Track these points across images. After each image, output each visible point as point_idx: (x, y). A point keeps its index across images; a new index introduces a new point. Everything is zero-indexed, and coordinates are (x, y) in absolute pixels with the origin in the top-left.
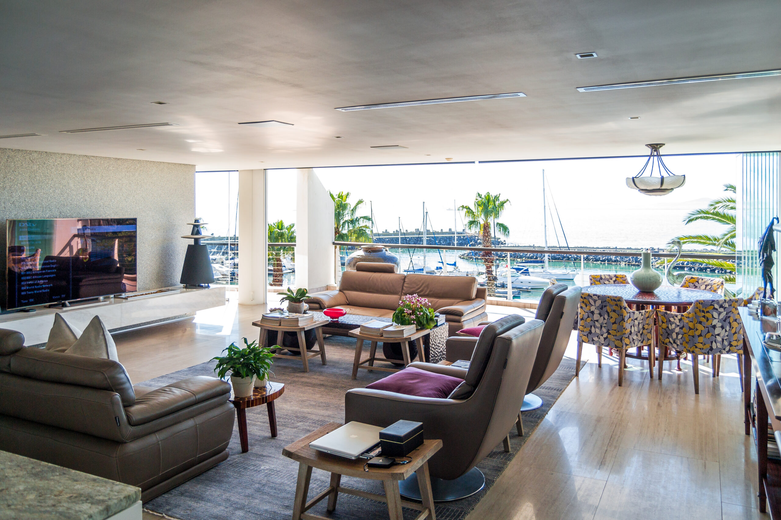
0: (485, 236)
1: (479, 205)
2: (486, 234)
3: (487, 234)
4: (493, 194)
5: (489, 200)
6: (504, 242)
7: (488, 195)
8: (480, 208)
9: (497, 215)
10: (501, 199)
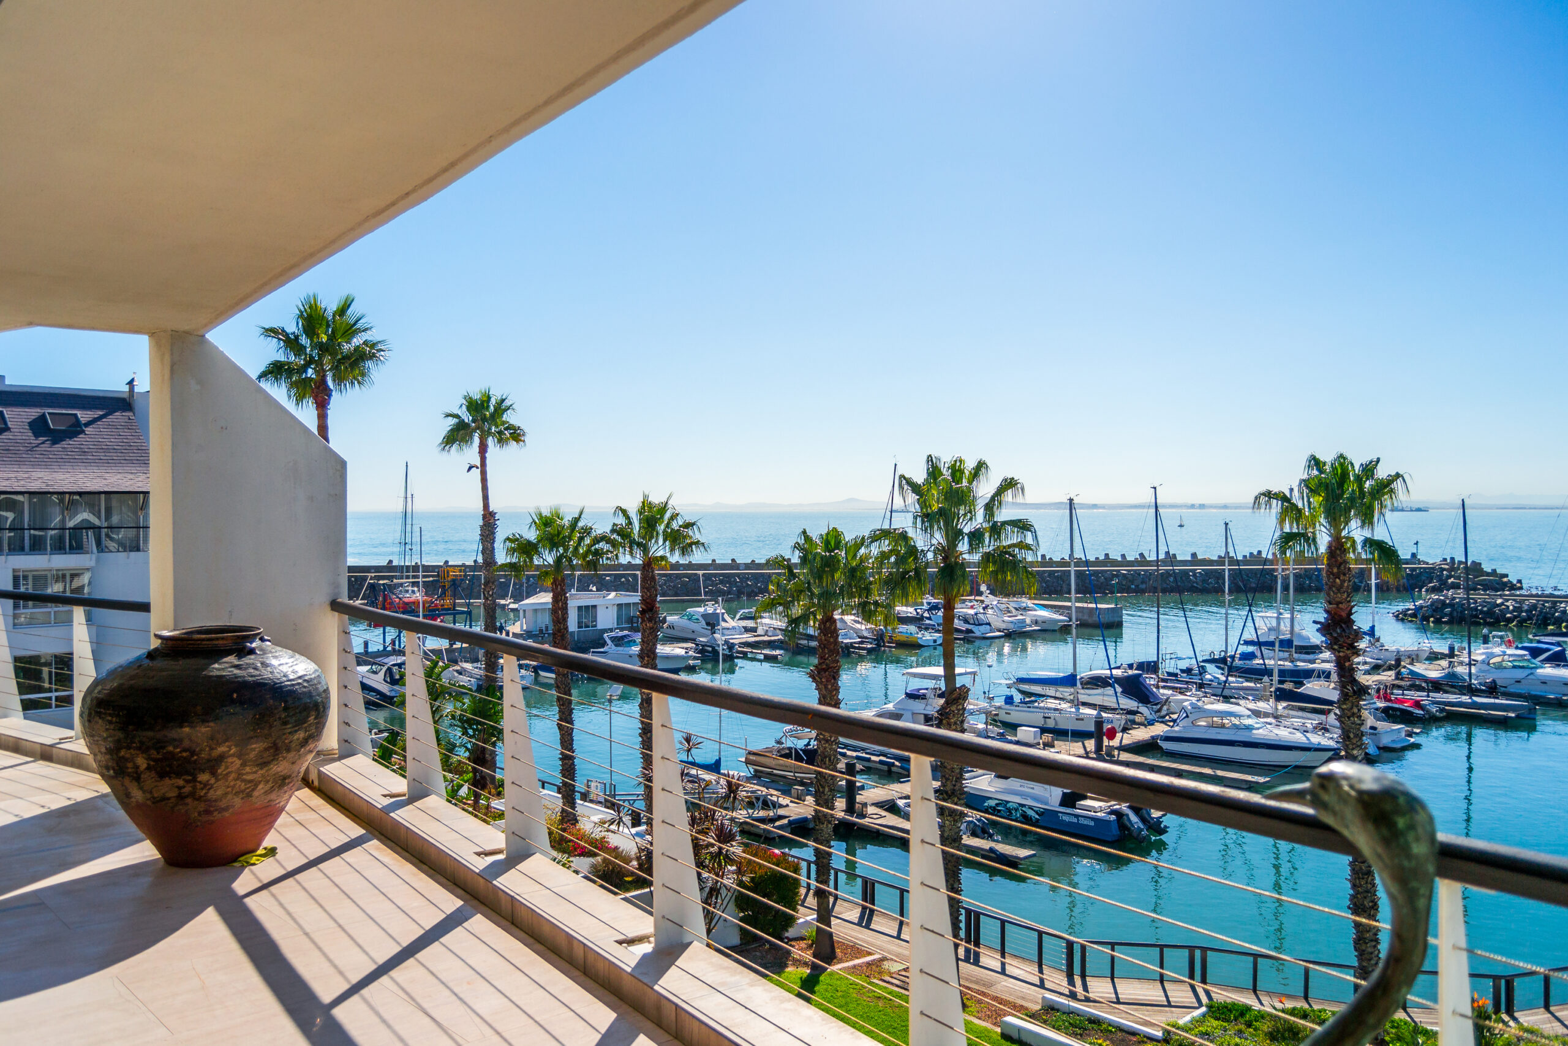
0: (1332, 573)
1: (1313, 491)
2: (1335, 570)
3: (1339, 567)
4: (1358, 460)
5: (1344, 475)
6: (1519, 585)
7: (1341, 465)
8: (1317, 500)
9: (1367, 519)
10: (1382, 473)
